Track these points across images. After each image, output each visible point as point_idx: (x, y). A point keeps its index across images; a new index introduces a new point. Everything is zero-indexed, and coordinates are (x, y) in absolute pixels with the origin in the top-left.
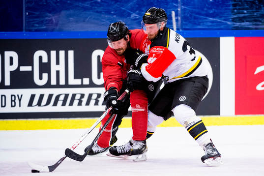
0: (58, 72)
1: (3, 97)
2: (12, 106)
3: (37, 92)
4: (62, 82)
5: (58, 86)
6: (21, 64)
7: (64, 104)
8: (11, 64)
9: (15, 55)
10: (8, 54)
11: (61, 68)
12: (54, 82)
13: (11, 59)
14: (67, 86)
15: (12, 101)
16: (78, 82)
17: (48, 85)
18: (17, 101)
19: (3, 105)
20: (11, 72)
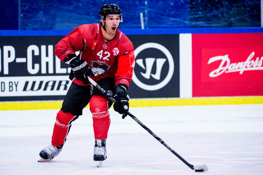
0: (47, 63)
1: (3, 84)
2: (10, 91)
3: (31, 79)
4: (51, 71)
5: (47, 74)
6: (17, 56)
7: (52, 89)
8: (9, 56)
9: (12, 49)
10: (7, 48)
11: (50, 59)
12: (44, 71)
13: (9, 52)
14: (55, 74)
15: (10, 87)
16: (64, 71)
17: (39, 74)
18: (14, 86)
19: (3, 90)
20: (9, 63)
